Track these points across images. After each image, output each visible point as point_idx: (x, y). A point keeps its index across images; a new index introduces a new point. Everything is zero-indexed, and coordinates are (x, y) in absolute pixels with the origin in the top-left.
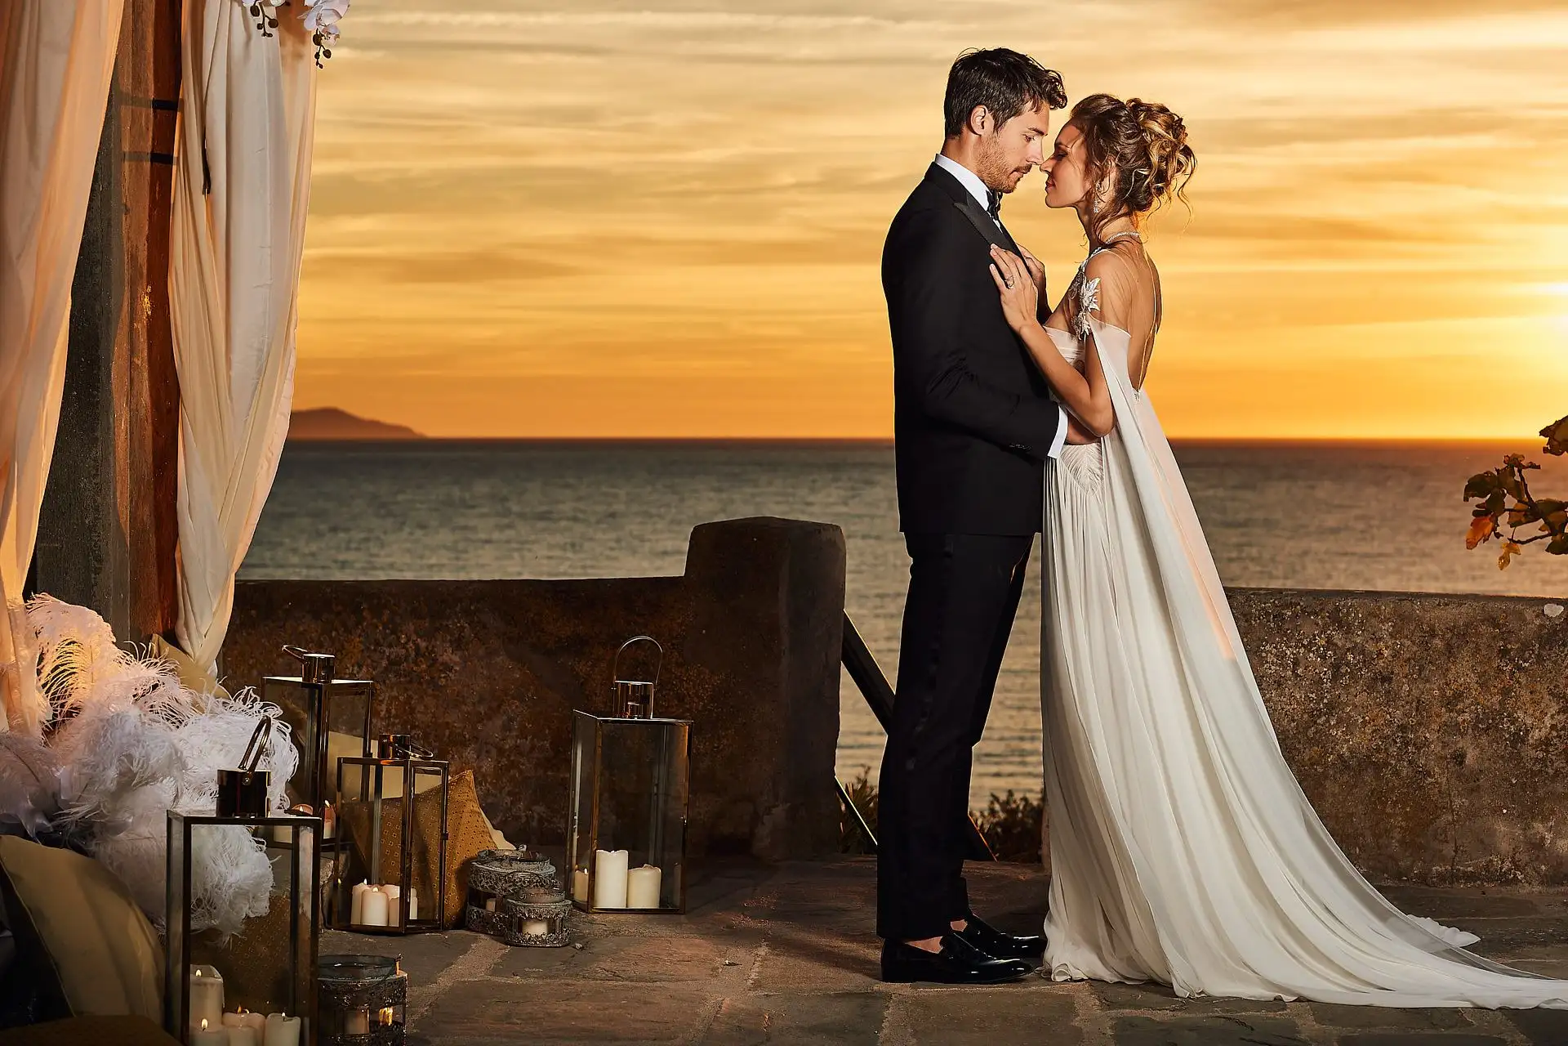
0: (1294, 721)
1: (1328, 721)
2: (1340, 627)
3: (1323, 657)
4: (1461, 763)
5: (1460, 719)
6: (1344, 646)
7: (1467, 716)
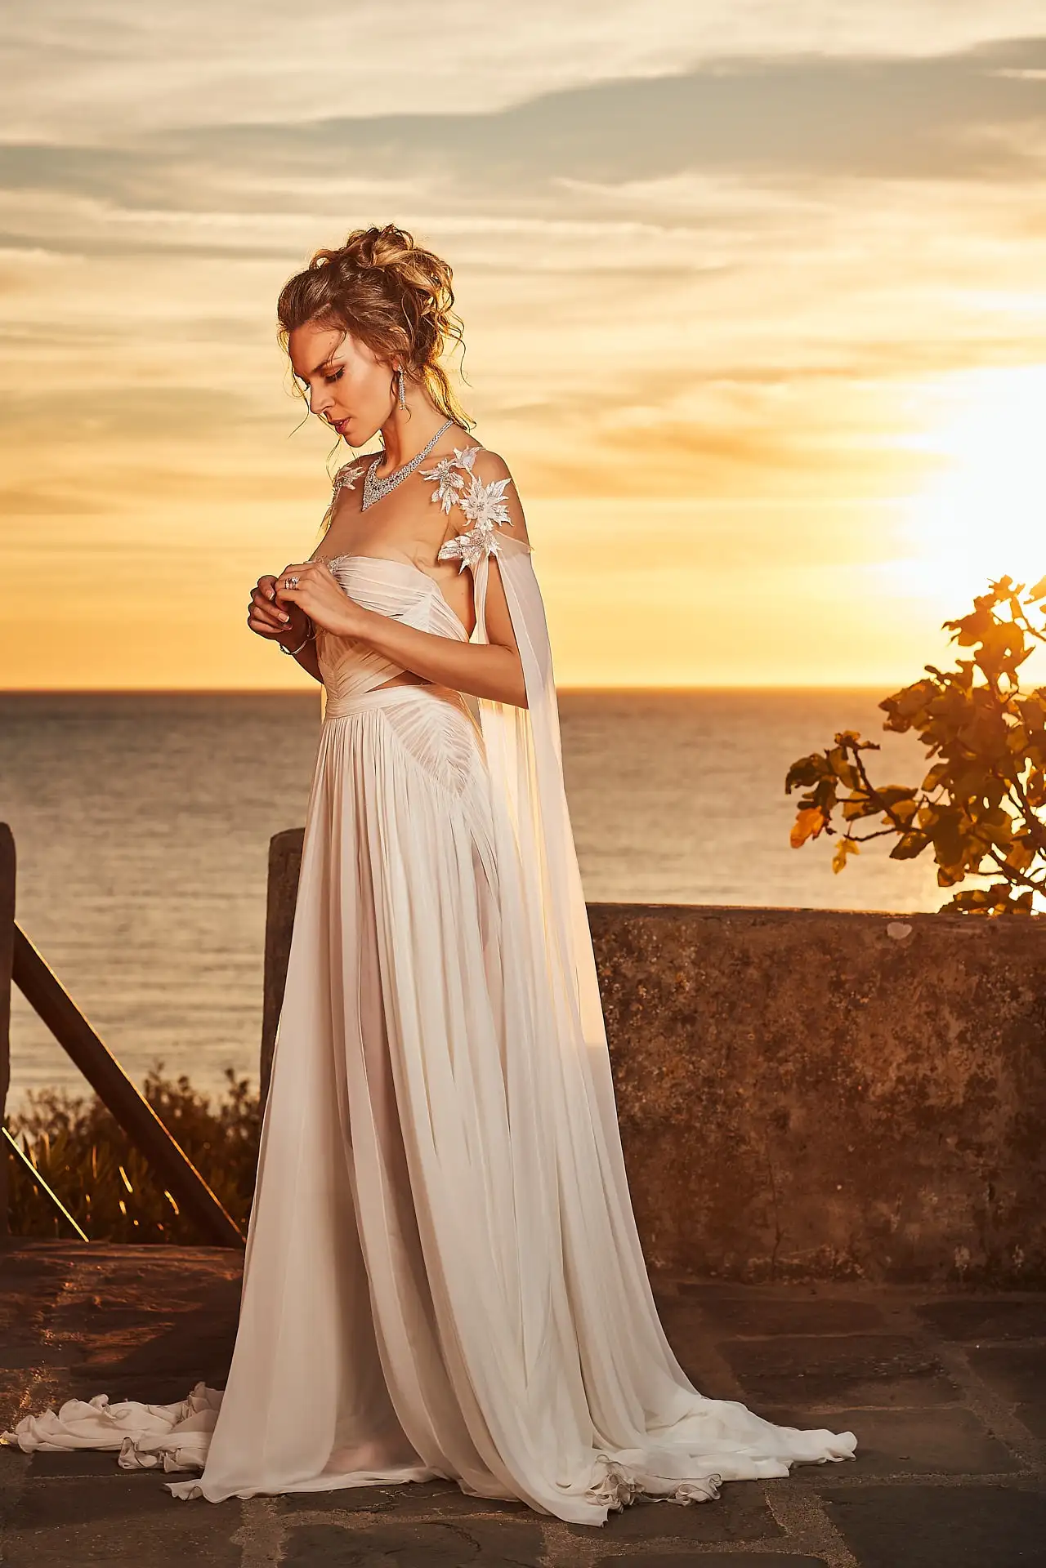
4: (784, 1125)
5: (782, 1070)
6: (634, 977)
7: (790, 1066)
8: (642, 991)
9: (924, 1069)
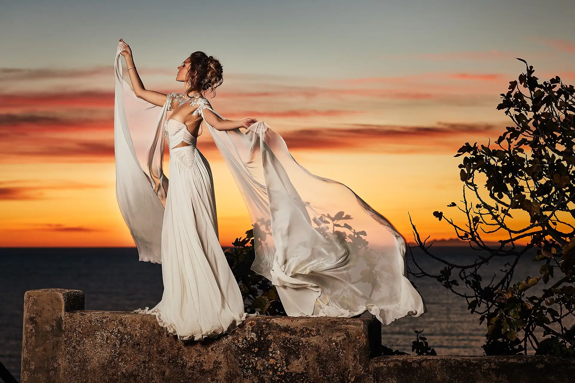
0: (106, 360)
1: (118, 359)
2: (123, 325)
3: (117, 336)
4: (164, 374)
5: (164, 359)
6: (124, 332)
7: (166, 358)
8: (126, 336)
9: (202, 358)
